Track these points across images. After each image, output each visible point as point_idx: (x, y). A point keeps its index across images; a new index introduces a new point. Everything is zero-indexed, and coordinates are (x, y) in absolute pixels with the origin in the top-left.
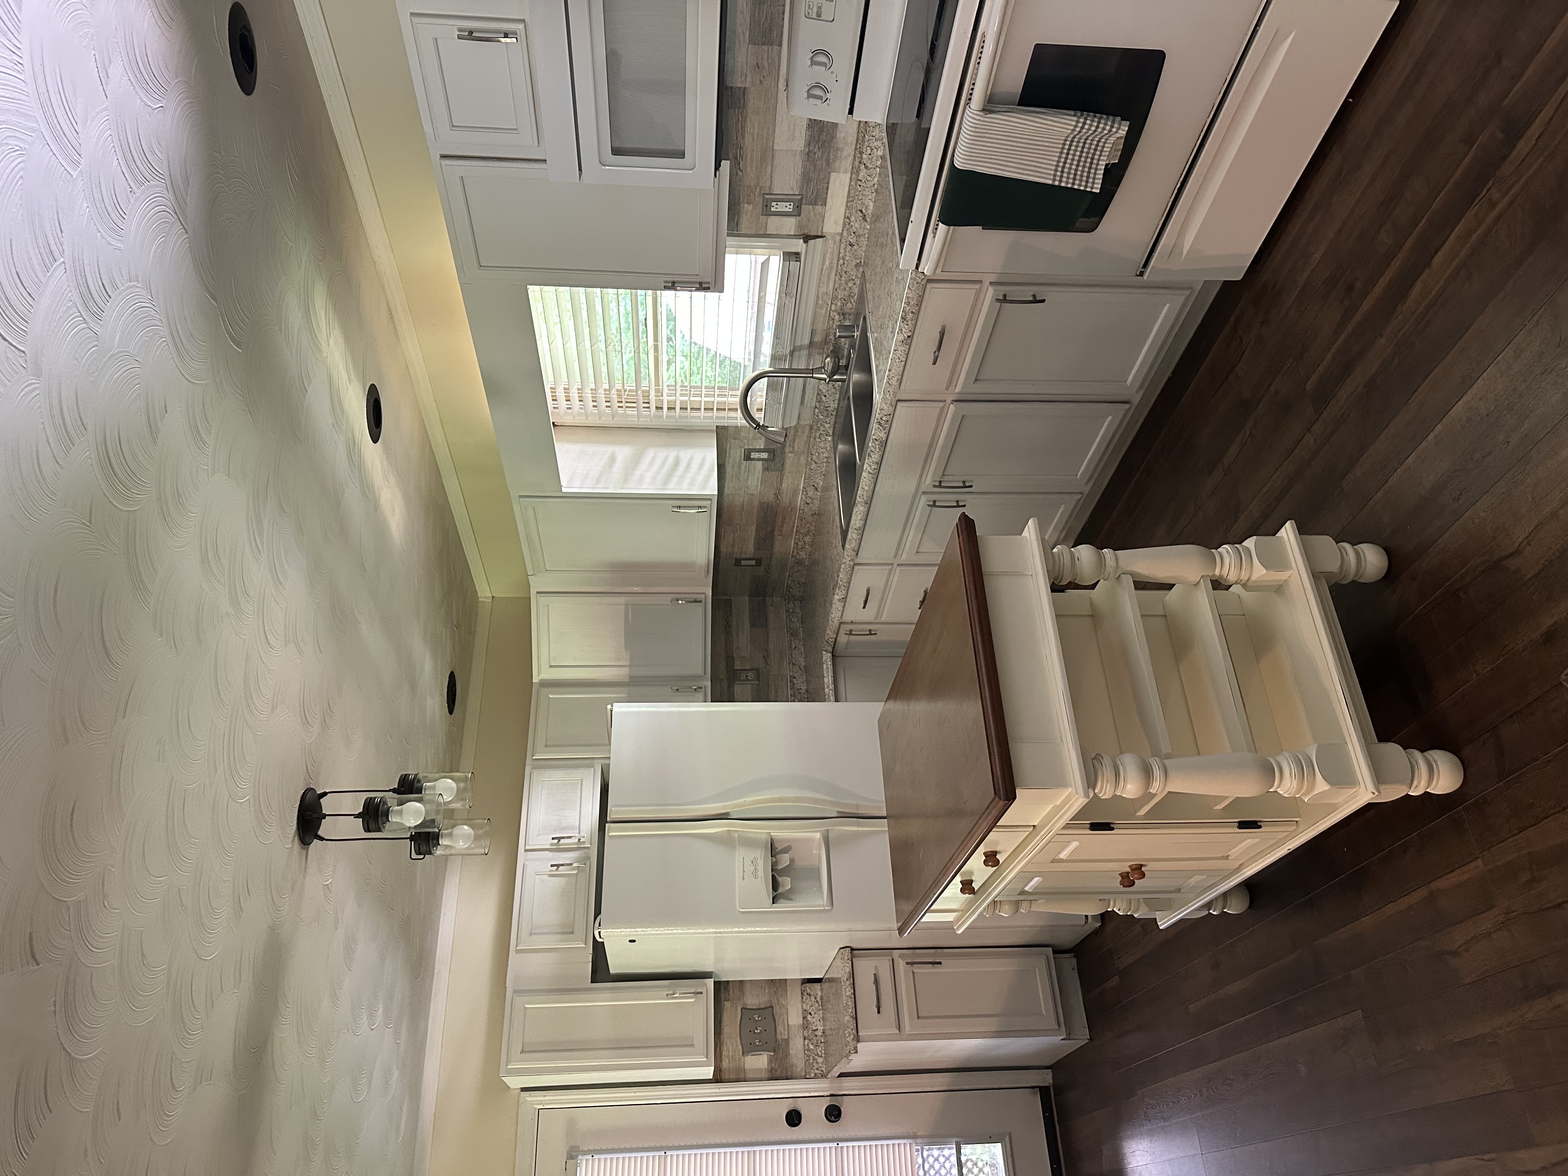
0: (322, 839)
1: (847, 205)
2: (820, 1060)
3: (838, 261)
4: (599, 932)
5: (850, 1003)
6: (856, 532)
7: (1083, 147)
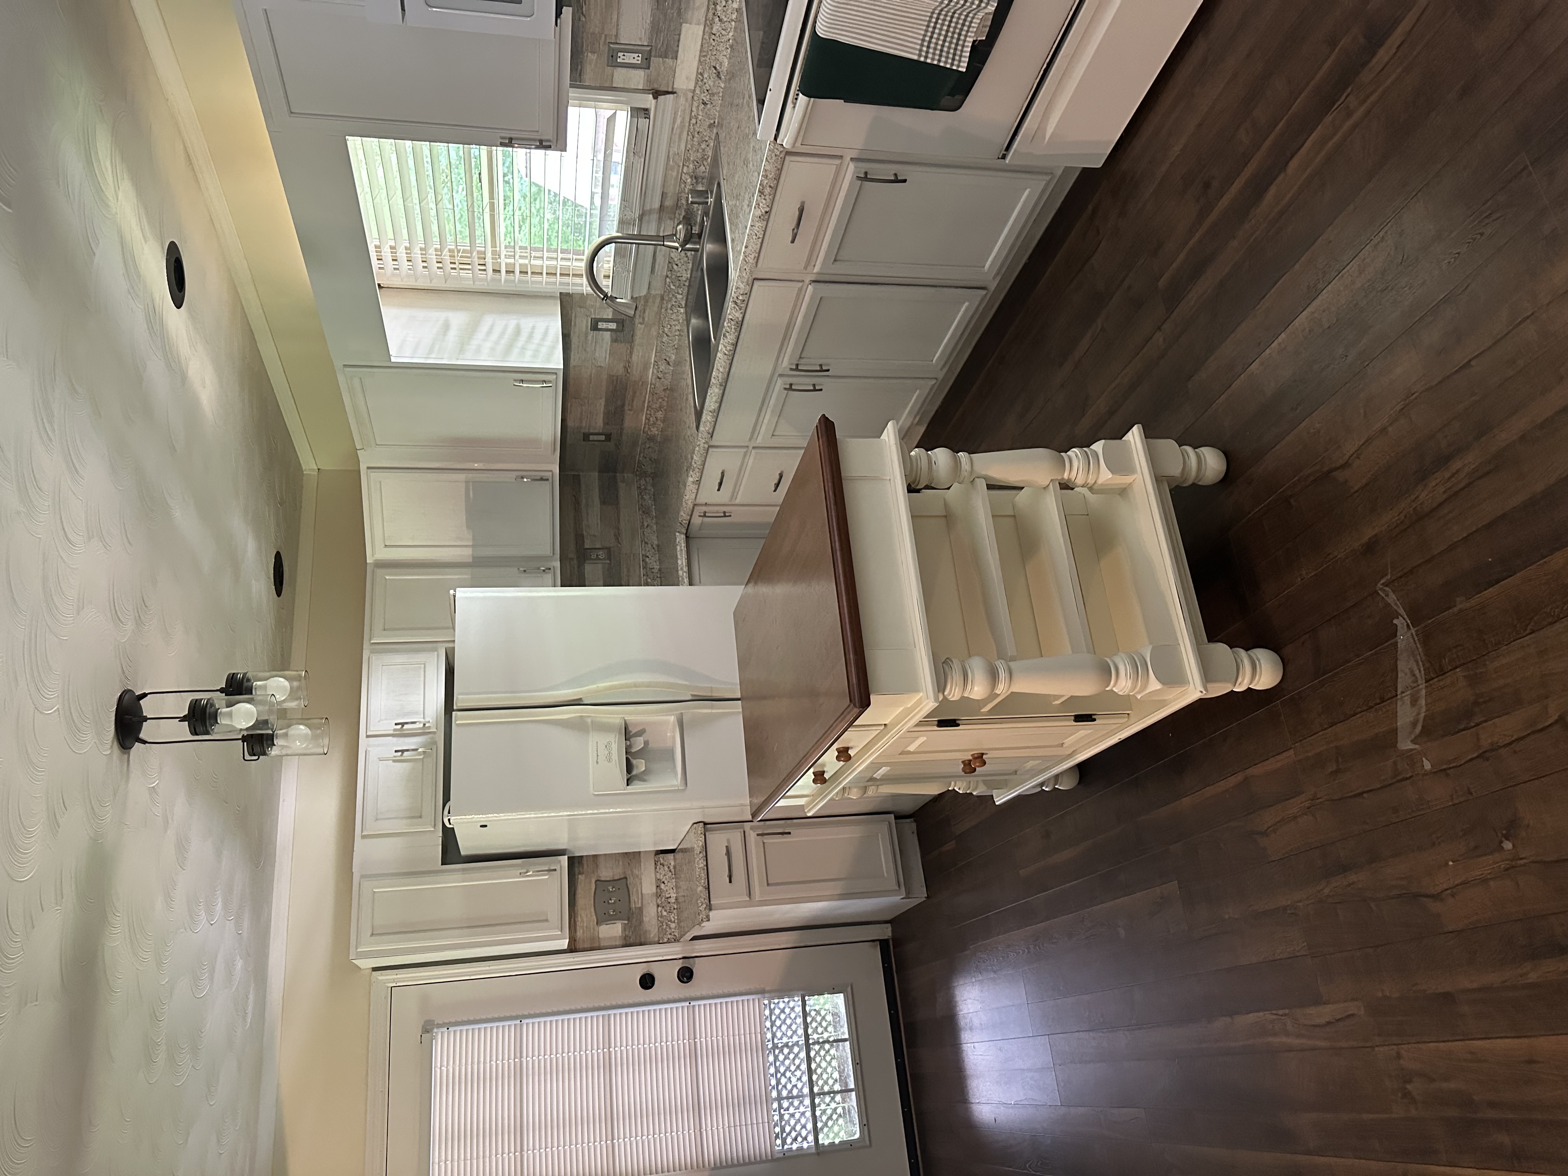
0: (144, 742)
1: (700, 60)
2: (673, 925)
3: (690, 120)
4: (449, 820)
5: (703, 875)
6: (711, 414)
7: (951, 21)
